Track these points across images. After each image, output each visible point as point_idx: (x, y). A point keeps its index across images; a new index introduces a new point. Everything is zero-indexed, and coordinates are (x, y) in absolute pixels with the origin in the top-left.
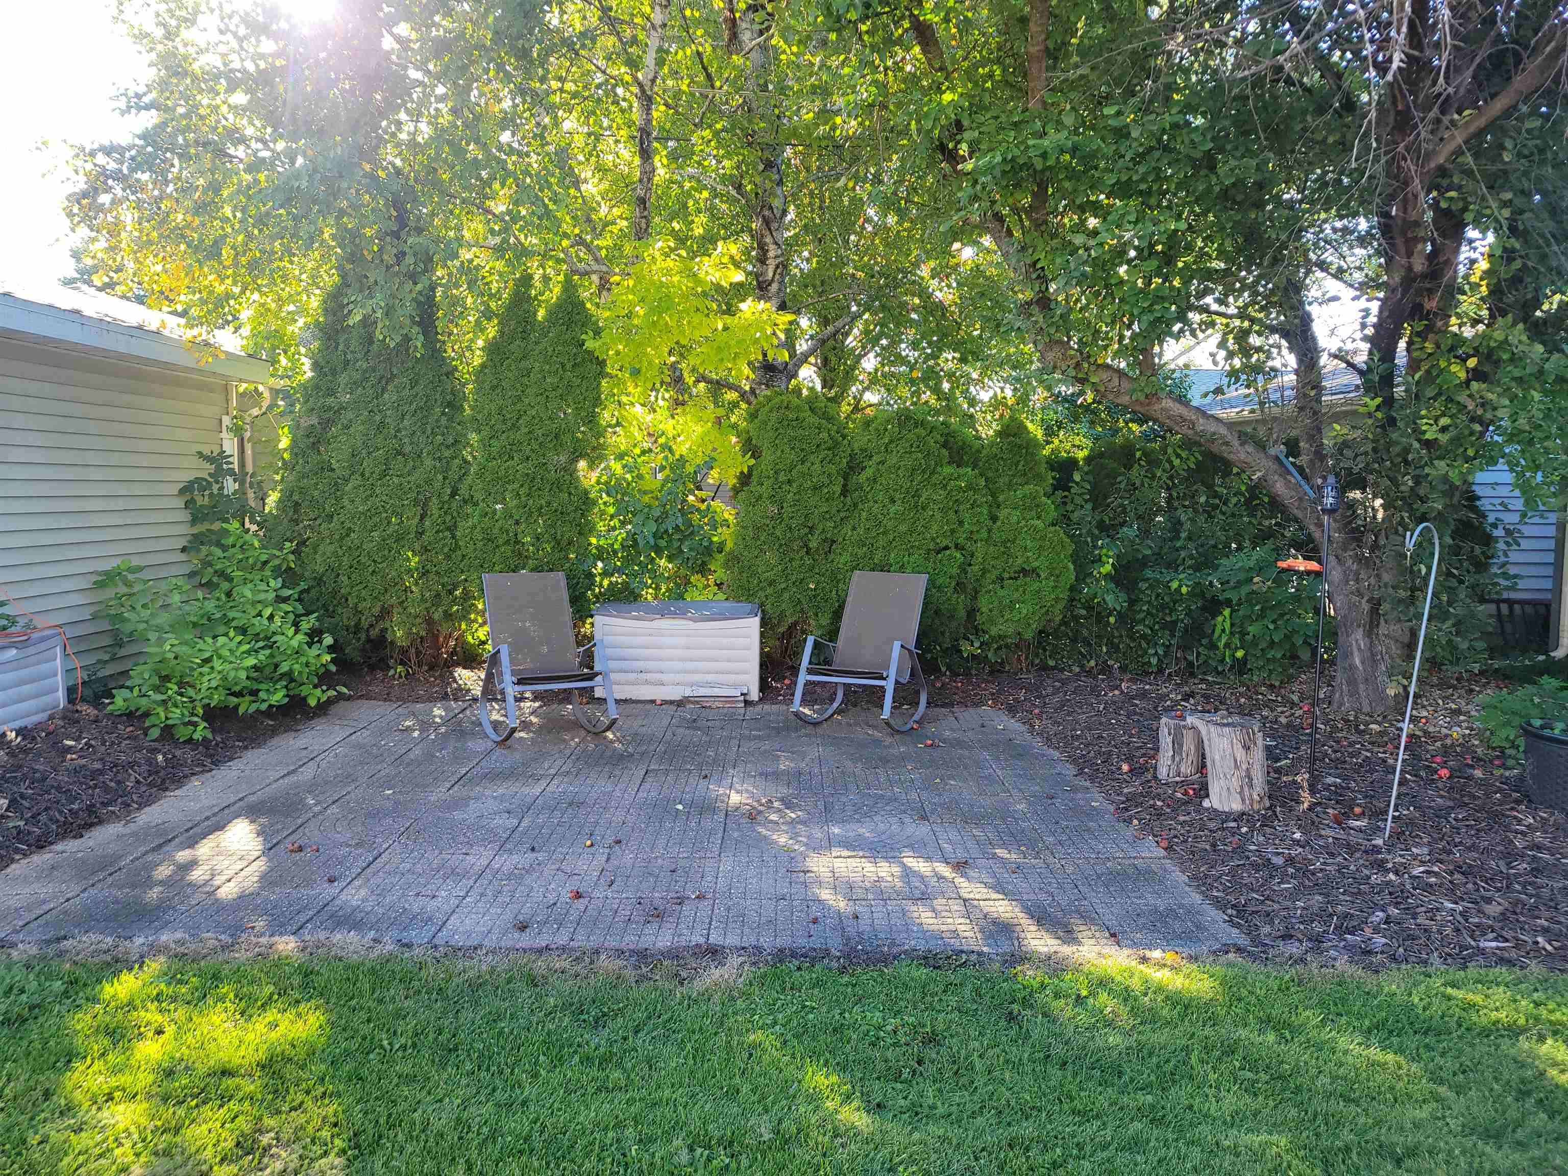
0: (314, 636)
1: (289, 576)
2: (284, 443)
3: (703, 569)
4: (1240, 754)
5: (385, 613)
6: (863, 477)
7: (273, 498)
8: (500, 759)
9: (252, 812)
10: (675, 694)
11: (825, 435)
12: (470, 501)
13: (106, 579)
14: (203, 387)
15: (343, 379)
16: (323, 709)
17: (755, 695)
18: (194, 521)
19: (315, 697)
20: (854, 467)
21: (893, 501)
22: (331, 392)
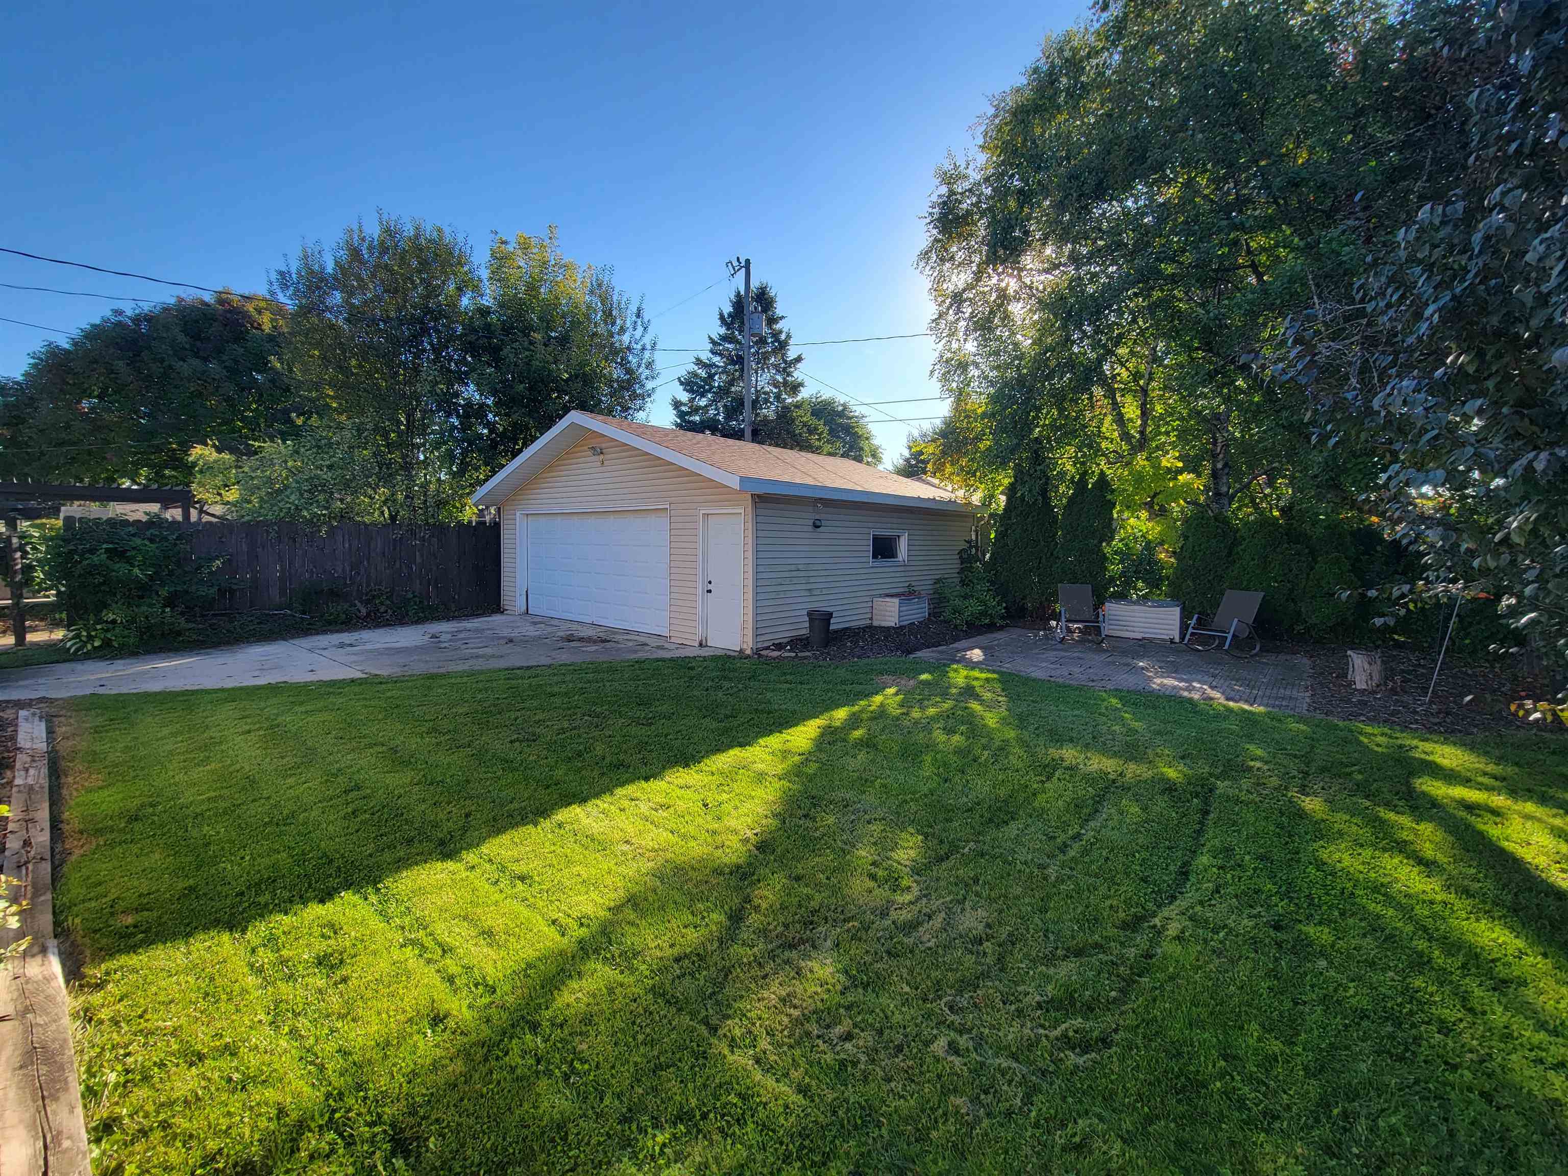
0: (999, 604)
1: (992, 583)
2: (992, 536)
3: (1158, 587)
4: (1366, 666)
5: (1024, 598)
6: (1240, 548)
7: (988, 556)
8: (1060, 646)
9: (980, 648)
10: (1139, 636)
11: (1219, 531)
12: (1058, 558)
13: (937, 581)
14: (966, 516)
15: (1013, 514)
16: (1001, 628)
17: (1177, 640)
18: (962, 563)
19: (999, 623)
20: (1236, 543)
21: (1253, 559)
22: (1010, 518)
